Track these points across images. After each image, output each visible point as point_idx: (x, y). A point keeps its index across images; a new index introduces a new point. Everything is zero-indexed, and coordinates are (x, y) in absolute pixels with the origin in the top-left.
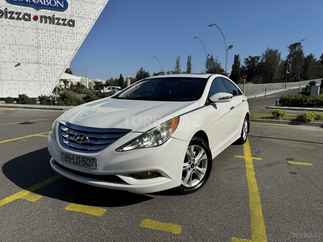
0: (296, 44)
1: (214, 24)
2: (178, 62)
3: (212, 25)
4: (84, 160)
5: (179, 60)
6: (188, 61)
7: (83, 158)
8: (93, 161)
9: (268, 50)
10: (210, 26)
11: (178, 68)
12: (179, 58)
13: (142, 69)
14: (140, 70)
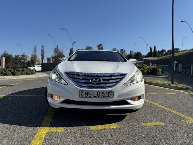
0: (100, 45)
1: (64, 29)
2: (35, 49)
3: (63, 29)
4: (103, 93)
5: (36, 48)
6: (42, 48)
7: (103, 92)
8: (111, 93)
9: (87, 46)
10: (61, 29)
11: (35, 52)
12: (36, 46)
13: (5, 52)
14: (4, 52)
